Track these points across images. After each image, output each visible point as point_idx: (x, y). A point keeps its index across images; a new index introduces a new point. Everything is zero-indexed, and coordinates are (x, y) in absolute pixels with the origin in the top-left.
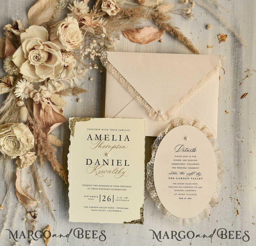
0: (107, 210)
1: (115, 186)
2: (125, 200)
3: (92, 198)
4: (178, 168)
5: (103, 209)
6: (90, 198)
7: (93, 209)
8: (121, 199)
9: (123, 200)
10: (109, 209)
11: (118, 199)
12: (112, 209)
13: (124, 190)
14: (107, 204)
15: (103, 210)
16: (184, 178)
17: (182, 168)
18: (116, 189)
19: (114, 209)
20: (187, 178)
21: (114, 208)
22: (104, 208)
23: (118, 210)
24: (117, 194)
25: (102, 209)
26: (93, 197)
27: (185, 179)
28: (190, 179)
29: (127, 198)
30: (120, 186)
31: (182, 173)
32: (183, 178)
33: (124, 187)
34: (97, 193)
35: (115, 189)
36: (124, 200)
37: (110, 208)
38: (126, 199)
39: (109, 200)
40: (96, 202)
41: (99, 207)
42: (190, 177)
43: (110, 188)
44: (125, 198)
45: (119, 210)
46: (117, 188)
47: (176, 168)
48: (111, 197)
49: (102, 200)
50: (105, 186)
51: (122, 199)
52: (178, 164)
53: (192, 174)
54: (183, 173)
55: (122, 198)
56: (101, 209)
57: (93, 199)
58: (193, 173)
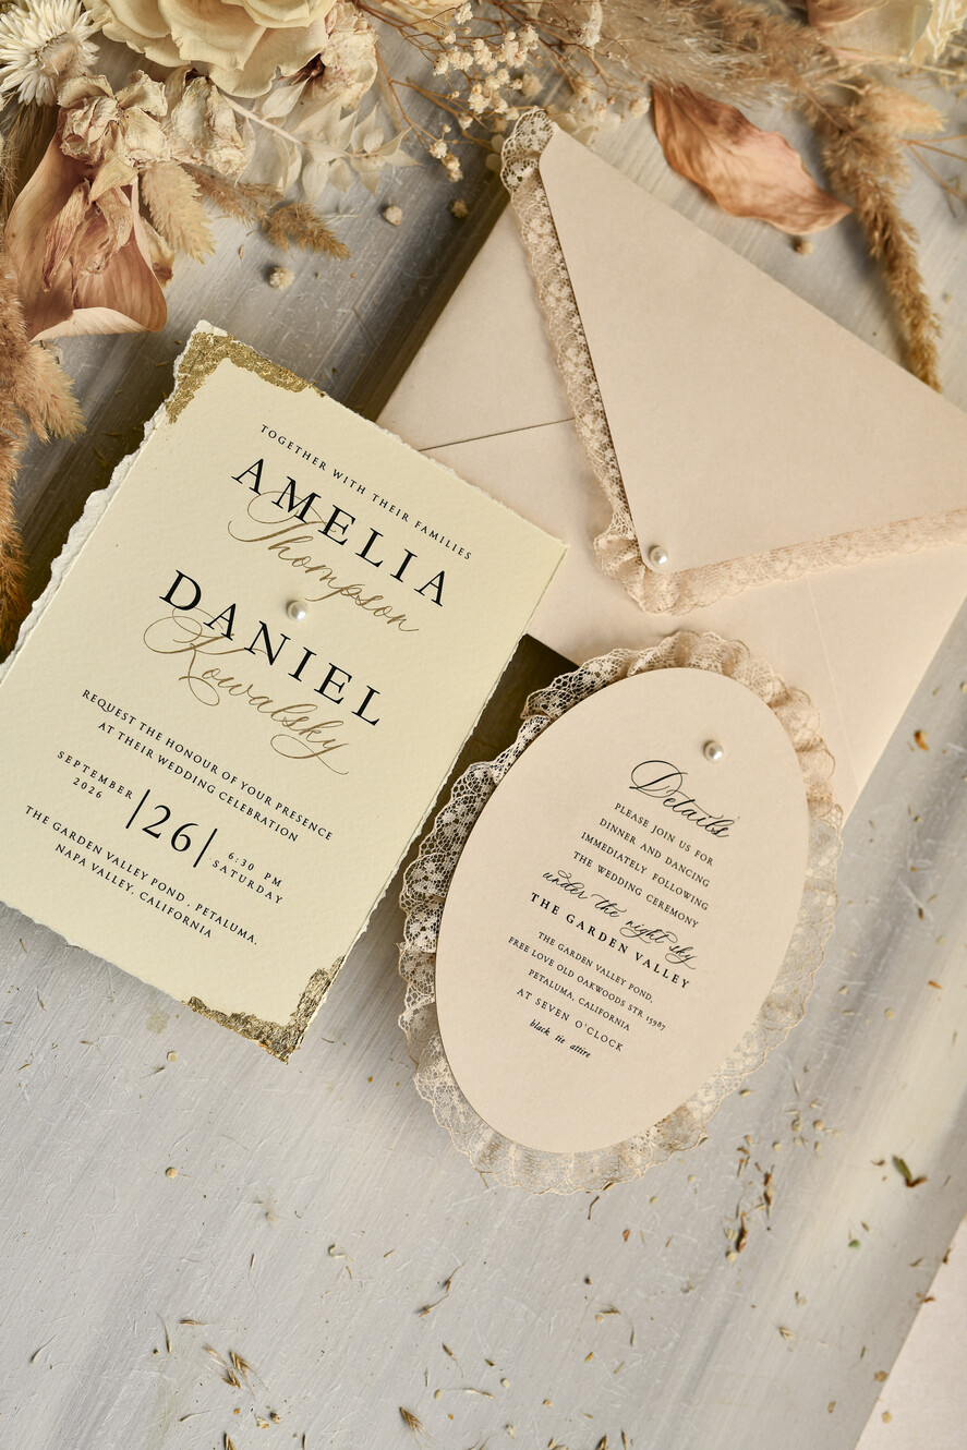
0: (137, 890)
1: (252, 791)
2: (260, 889)
3: (99, 786)
4: (601, 870)
5: (122, 874)
6: (85, 777)
7: (70, 844)
8: (241, 872)
9: (251, 883)
10: (154, 892)
11: (231, 865)
12: (170, 901)
13: (283, 831)
14: (157, 857)
15: (118, 881)
16: (603, 937)
17: (620, 881)
18: (246, 810)
19: (179, 906)
20: (618, 945)
21: (180, 897)
22: (133, 870)
23: (196, 916)
24: (240, 836)
25: (118, 873)
26: (103, 780)
27: (609, 940)
28: (631, 953)
29: (277, 882)
30: (274, 803)
31: (606, 906)
32: (597, 933)
33: (296, 817)
34: (137, 772)
35: (239, 805)
36: (255, 886)
37: (162, 887)
38: (269, 886)
39: (181, 841)
40: (104, 820)
41: (104, 854)
42: (635, 945)
43: (222, 785)
44: (268, 876)
45: (205, 921)
46: (255, 805)
47: (595, 866)
48: (198, 837)
49: (141, 822)
50: (198, 759)
51: (250, 875)
52: (610, 851)
53: (650, 934)
54: (611, 909)
55: (251, 867)
56: (108, 866)
57: (98, 795)
58: (656, 935)
